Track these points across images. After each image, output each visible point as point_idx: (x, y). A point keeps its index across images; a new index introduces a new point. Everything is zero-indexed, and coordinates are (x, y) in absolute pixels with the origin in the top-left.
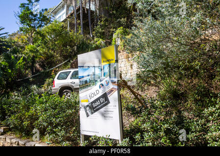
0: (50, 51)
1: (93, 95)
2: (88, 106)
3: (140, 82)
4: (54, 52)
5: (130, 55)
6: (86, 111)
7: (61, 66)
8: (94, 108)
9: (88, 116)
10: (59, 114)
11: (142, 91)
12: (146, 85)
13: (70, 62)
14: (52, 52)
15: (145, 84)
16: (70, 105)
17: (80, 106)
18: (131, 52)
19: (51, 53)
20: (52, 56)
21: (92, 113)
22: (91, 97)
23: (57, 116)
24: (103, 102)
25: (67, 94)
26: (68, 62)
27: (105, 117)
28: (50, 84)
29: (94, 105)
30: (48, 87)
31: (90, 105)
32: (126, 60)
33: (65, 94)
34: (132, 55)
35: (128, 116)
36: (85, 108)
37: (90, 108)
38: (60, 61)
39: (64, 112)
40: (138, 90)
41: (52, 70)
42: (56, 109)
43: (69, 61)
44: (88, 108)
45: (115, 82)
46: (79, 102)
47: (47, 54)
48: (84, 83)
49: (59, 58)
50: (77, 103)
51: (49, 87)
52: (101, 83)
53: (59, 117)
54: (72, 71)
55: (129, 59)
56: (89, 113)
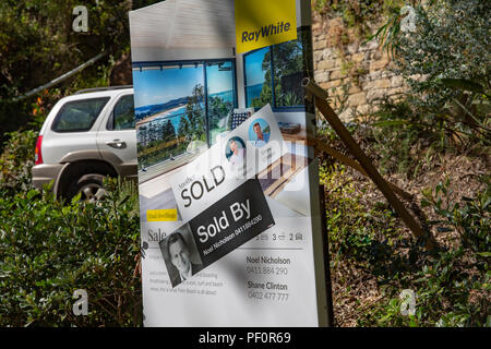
0: (24, 19)
1: (197, 190)
2: (175, 237)
3: (403, 137)
4: (43, 22)
5: (352, 32)
6: (168, 261)
7: (70, 80)
8: (201, 247)
9: (176, 280)
10: (53, 274)
11: (410, 177)
12: (429, 151)
13: (108, 64)
14: (34, 24)
15: (423, 147)
16: (100, 234)
17: (144, 238)
18: (359, 19)
19: (28, 29)
20: (33, 39)
21: (195, 270)
22: (189, 199)
23: (42, 283)
24: (244, 221)
25: (94, 191)
26: (98, 63)
27: (251, 285)
28: (25, 153)
29: (205, 233)
30: (17, 164)
31: (184, 233)
32: (337, 52)
33: (87, 190)
34: (362, 32)
35: (353, 280)
36: (165, 245)
37: (186, 245)
38: (68, 62)
39: (75, 264)
40: (393, 169)
41: (34, 98)
42: (40, 251)
43: (105, 61)
44: (176, 248)
45: (297, 130)
46: (137, 220)
47: (12, 32)
48: (157, 137)
49: (63, 48)
50: (131, 225)
51: (25, 165)
52: (234, 133)
53: (49, 288)
54: (115, 95)
55: (351, 49)
56: (182, 269)
